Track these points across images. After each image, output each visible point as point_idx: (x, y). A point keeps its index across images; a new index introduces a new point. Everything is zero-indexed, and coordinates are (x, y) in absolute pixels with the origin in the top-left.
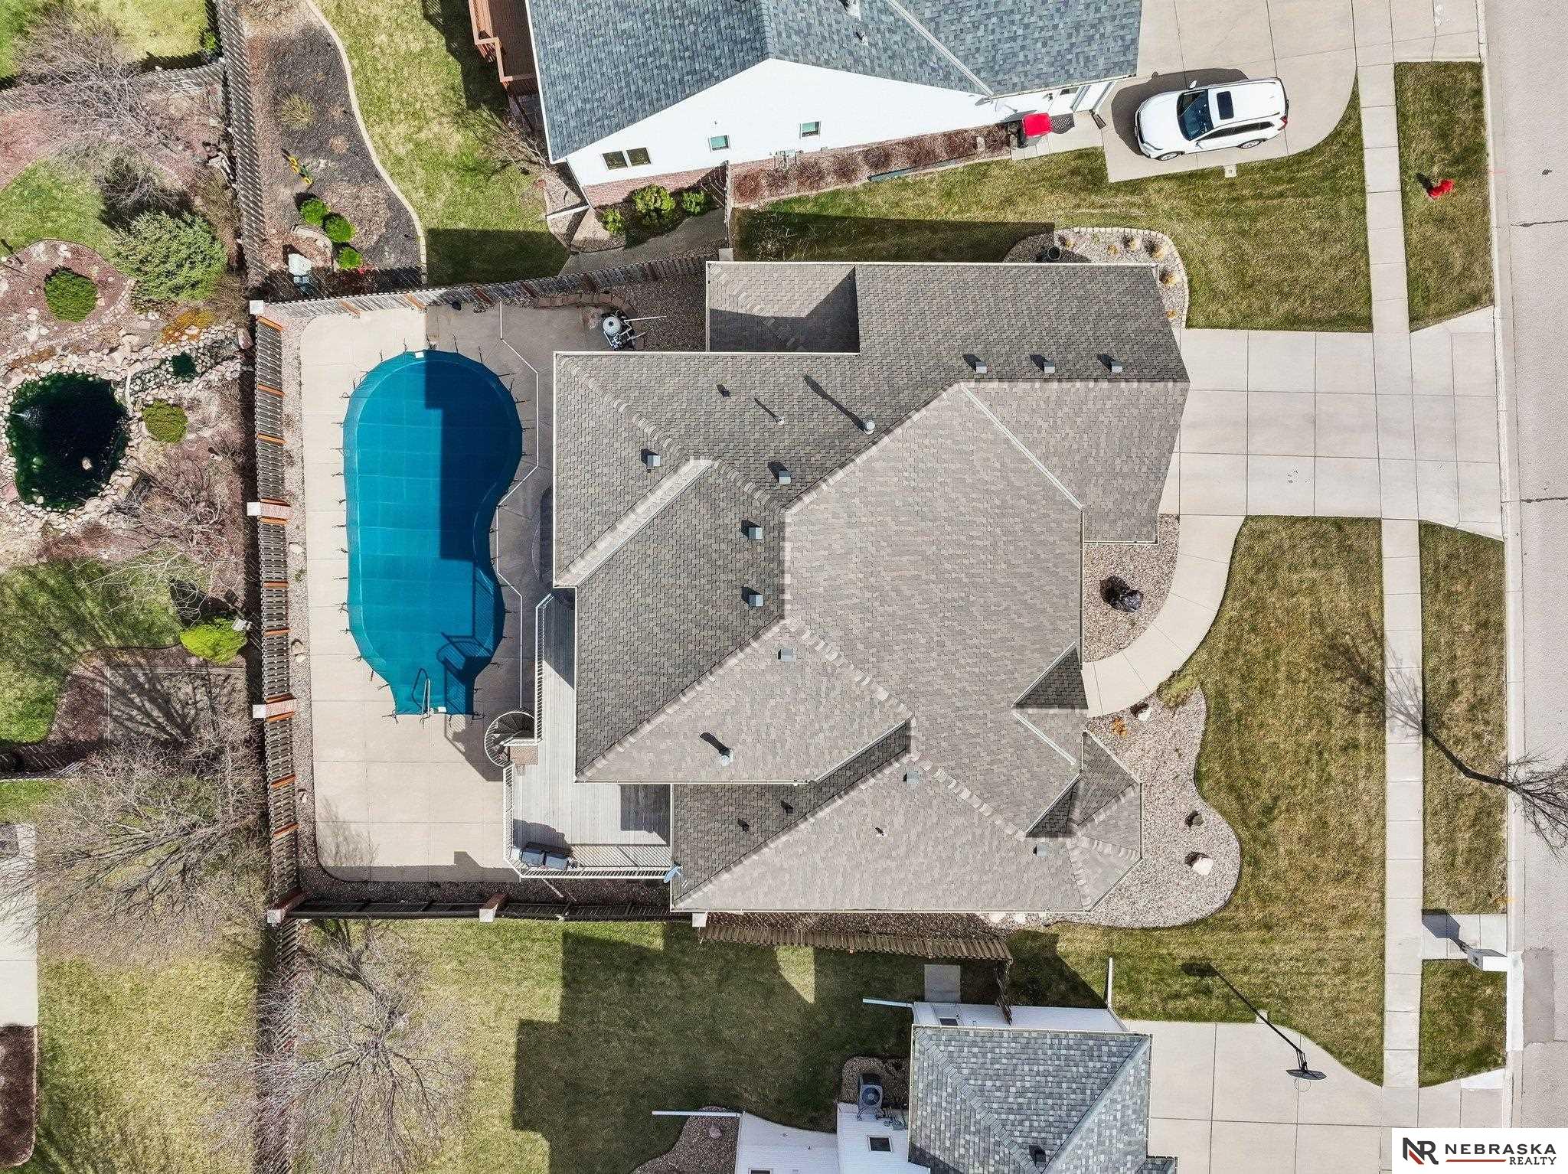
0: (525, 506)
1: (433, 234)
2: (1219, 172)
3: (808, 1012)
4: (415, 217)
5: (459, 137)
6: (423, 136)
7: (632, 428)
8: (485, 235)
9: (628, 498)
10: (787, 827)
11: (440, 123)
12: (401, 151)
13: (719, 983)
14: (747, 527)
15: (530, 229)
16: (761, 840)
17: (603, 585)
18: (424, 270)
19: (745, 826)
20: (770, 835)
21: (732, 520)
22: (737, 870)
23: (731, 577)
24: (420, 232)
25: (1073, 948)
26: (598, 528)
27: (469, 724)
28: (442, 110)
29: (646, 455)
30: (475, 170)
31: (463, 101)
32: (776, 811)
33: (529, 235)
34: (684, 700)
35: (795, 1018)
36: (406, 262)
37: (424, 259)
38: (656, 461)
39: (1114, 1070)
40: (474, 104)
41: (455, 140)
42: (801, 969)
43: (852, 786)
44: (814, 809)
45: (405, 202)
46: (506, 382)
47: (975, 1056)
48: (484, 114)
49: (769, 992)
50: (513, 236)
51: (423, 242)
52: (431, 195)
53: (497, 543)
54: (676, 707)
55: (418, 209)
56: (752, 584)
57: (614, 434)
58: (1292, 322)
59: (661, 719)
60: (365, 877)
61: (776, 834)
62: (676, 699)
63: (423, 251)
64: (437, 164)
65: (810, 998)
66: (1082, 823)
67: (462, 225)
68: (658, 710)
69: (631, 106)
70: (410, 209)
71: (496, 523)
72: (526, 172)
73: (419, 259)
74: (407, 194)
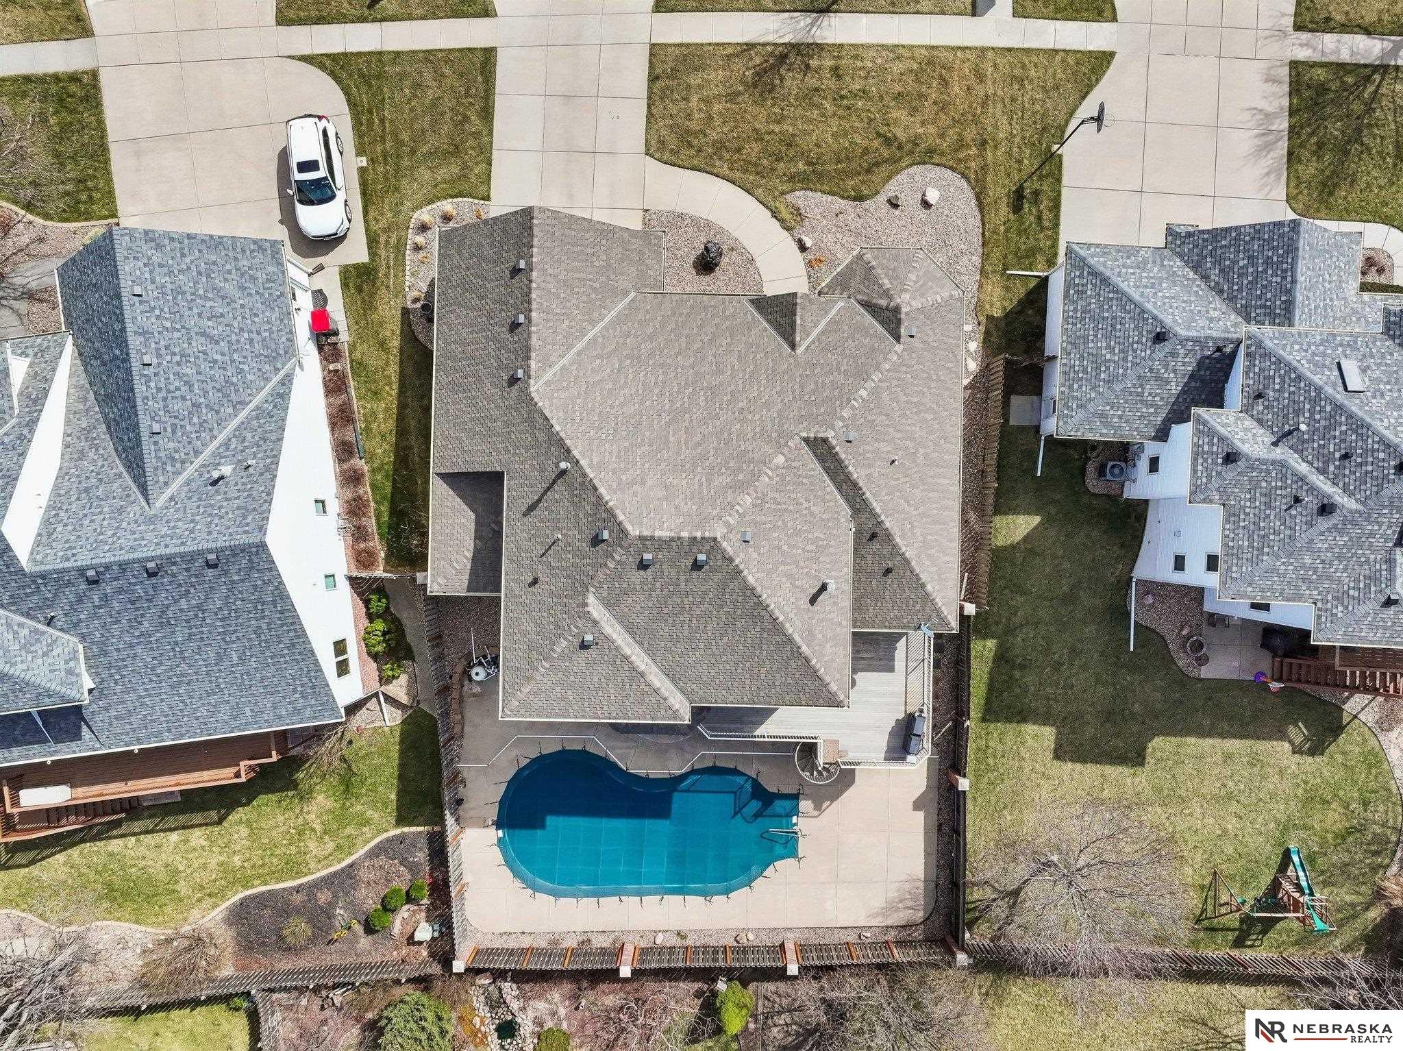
0: (628, 748)
1: (401, 821)
2: (362, 171)
3: (1048, 521)
4: (385, 836)
5: (320, 797)
6: (318, 828)
7: (562, 656)
8: (401, 777)
9: (618, 662)
10: (889, 536)
11: (308, 813)
12: (331, 845)
13: (1023, 593)
14: (643, 566)
15: (397, 739)
16: (899, 558)
17: (689, 683)
18: (430, 829)
19: (888, 571)
20: (895, 551)
21: (637, 576)
22: (924, 578)
23: (683, 578)
24: (398, 831)
25: (998, 302)
26: (643, 686)
27: (808, 797)
28: (297, 811)
29: (584, 646)
30: (348, 783)
31: (290, 794)
32: (875, 546)
33: (402, 742)
34: (781, 618)
35: (1053, 532)
36: (423, 843)
37: (421, 829)
38: (589, 638)
39: (1094, 273)
40: (294, 785)
41: (322, 802)
42: (1012, 525)
43: (855, 484)
44: (874, 515)
45: (374, 843)
46: (524, 762)
47: (1080, 387)
48: (302, 776)
49: (1032, 552)
50: (403, 754)
51: (406, 829)
52: (367, 822)
53: (656, 772)
54: (787, 625)
55: (379, 832)
56: (688, 562)
57: (566, 672)
58: (487, 114)
59: (797, 638)
60: (932, 885)
61: (894, 546)
62: (782, 625)
63: (413, 829)
64: (341, 817)
65: (1037, 520)
66: (890, 298)
67: (393, 796)
68: (790, 640)
69: (300, 653)
70: (379, 839)
71: (641, 772)
72: (350, 742)
73: (420, 833)
74: (366, 842)
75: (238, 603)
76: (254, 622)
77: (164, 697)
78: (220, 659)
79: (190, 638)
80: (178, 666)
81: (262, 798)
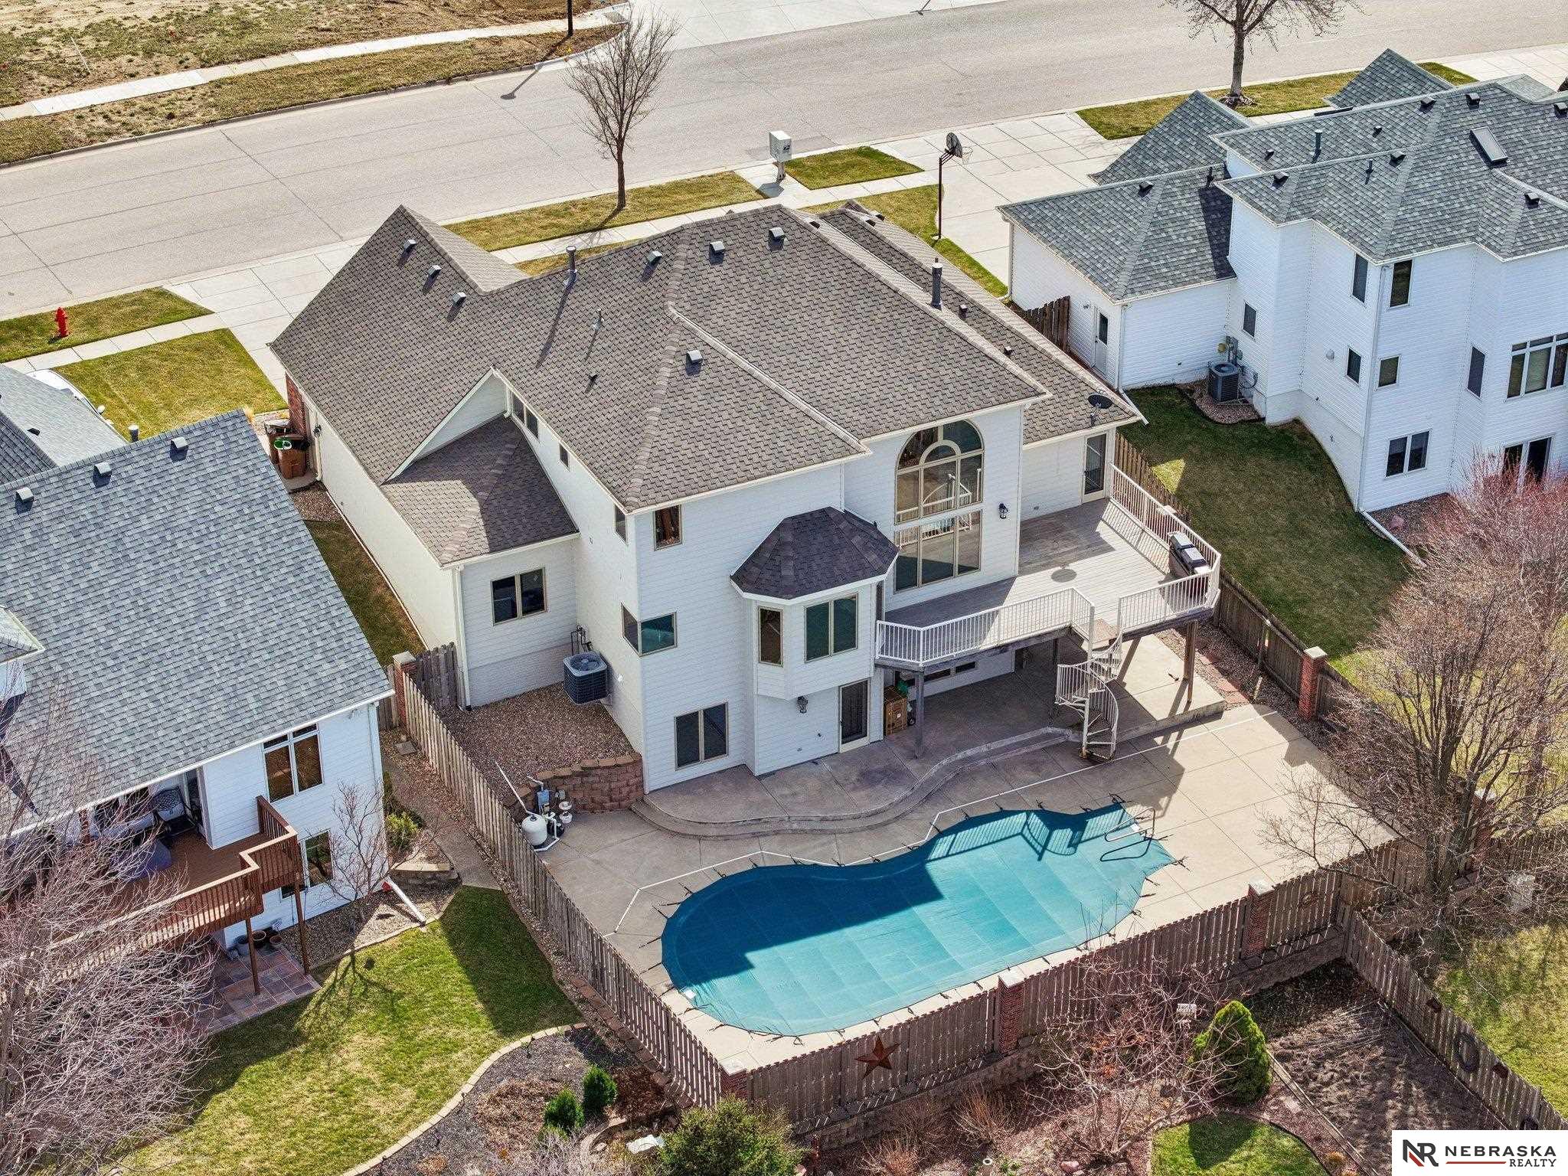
1: (511, 1030)
4: (495, 1057)
5: (355, 1038)
6: (374, 1076)
7: (673, 392)
9: (743, 382)
12: (408, 1093)
14: (717, 257)
15: (445, 938)
18: (567, 1028)
21: (715, 274)
24: (515, 1044)
28: (323, 1066)
29: (693, 367)
30: (395, 1008)
31: (301, 1049)
33: (456, 940)
34: (902, 290)
36: (569, 1046)
37: (551, 1032)
40: (298, 1038)
41: (363, 1042)
45: (480, 1071)
46: (671, 911)
48: (308, 1023)
50: (463, 953)
51: (527, 1039)
52: (457, 1046)
53: (887, 852)
54: (914, 298)
55: (483, 1054)
56: (764, 241)
57: (684, 413)
62: (907, 297)
63: (539, 1035)
64: (410, 1048)
65: (1181, 463)
67: (480, 1005)
70: (487, 1064)
71: (867, 860)
72: (370, 964)
73: (556, 1036)
74: (466, 1073)
75: (217, 509)
76: (241, 537)
77: (126, 695)
78: (201, 611)
79: (156, 579)
80: (142, 632)
81: (253, 1071)
